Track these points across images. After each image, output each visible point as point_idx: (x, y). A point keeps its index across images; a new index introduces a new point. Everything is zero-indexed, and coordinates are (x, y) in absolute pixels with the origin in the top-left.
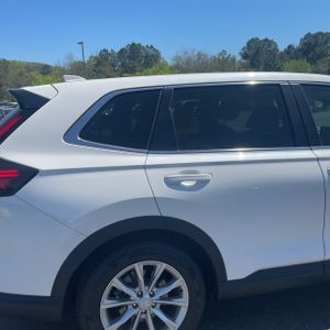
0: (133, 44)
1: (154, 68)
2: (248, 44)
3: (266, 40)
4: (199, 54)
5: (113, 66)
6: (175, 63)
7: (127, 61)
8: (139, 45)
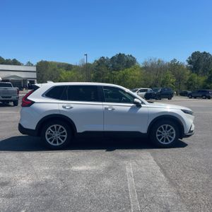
0: (120, 54)
1: (131, 69)
2: (192, 55)
3: (205, 53)
4: (159, 61)
5: (107, 66)
6: (144, 65)
7: (116, 63)
8: (124, 55)
